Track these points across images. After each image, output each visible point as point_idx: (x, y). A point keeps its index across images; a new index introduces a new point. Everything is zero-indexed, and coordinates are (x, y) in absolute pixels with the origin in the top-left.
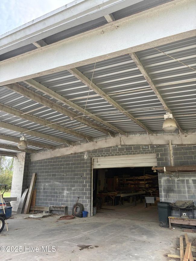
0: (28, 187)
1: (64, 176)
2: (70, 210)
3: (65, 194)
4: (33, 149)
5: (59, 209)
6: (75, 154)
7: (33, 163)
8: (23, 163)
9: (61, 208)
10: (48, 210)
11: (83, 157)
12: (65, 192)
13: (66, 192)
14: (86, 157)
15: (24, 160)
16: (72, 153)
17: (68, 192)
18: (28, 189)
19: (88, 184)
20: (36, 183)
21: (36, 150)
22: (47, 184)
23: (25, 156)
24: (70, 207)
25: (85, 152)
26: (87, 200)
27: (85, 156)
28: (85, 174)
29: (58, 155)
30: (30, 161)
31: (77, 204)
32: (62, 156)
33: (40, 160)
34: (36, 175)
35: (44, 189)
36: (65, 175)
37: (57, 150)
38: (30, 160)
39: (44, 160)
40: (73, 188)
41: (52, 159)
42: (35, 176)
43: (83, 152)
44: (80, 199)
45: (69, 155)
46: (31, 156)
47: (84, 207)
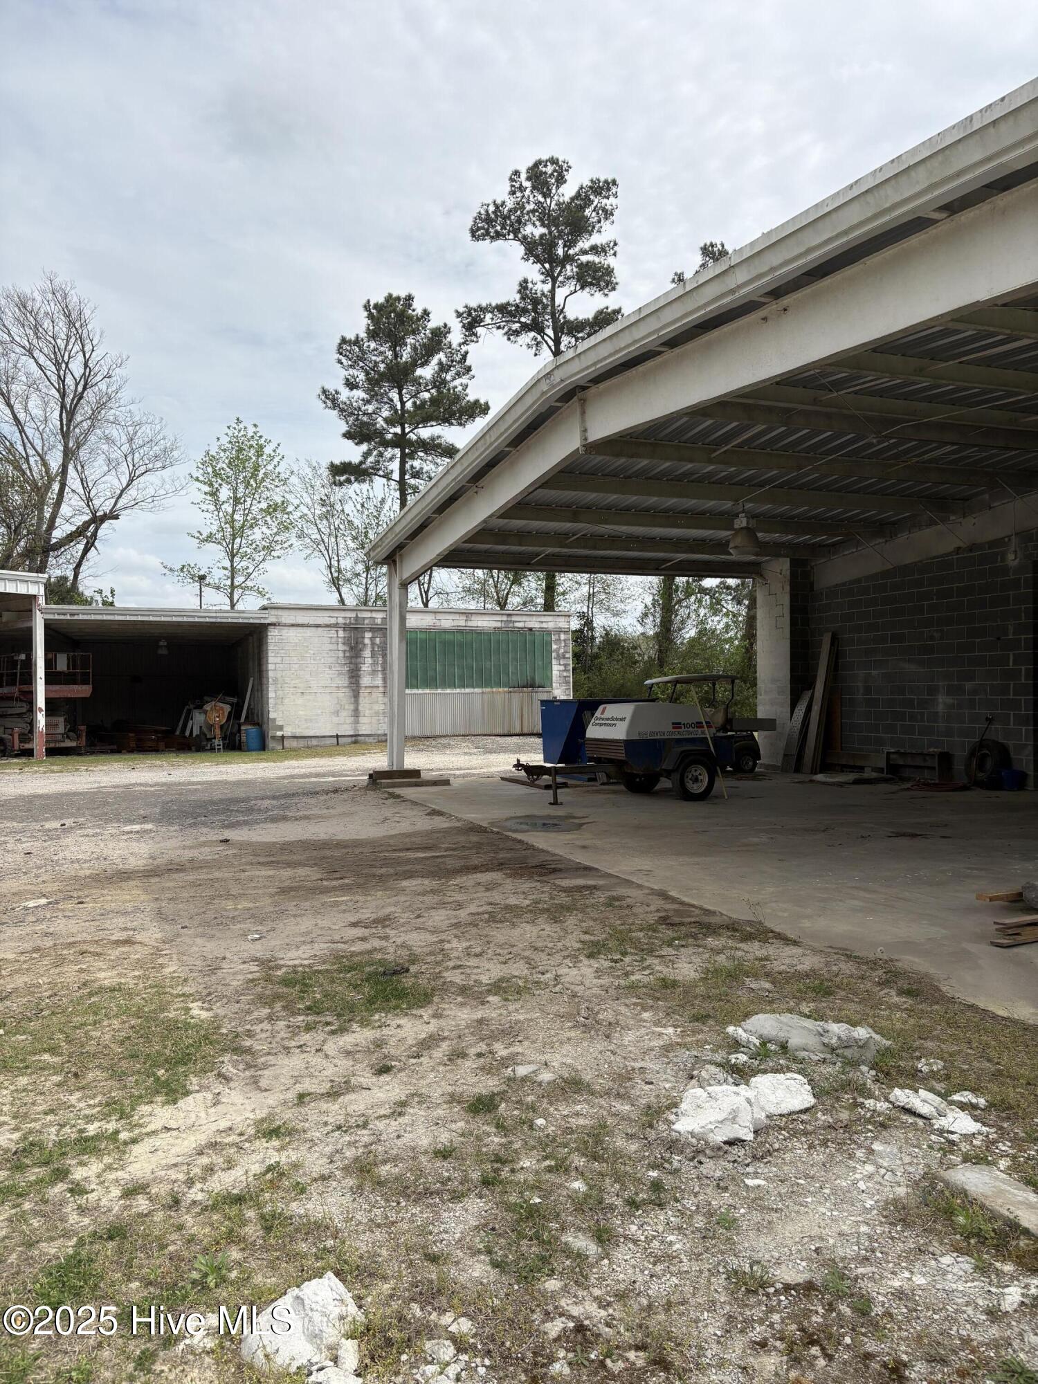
0: (811, 685)
1: (932, 638)
2: (959, 766)
3: (940, 708)
4: (813, 544)
5: (919, 762)
6: (971, 551)
7: (822, 594)
8: (786, 600)
9: (927, 758)
10: (882, 763)
11: (1003, 559)
12: (940, 700)
13: (942, 701)
14: (1012, 560)
15: (788, 588)
16: (959, 548)
17: (952, 701)
18: (809, 693)
19: (1023, 668)
20: (836, 668)
21: (828, 545)
22: (874, 673)
23: (788, 573)
24: (960, 755)
25: (1009, 537)
26: (1024, 728)
27: (1011, 556)
28: (1011, 630)
29: (909, 558)
30: (812, 589)
31: (982, 744)
32: (920, 561)
33: (844, 584)
34: (835, 639)
35: (868, 690)
36: (935, 634)
37: (903, 538)
38: (812, 584)
39: (858, 581)
40: (968, 685)
41: (885, 574)
42: (832, 644)
43: (1003, 538)
44: (996, 726)
45: (950, 554)
46: (812, 568)
47: (1012, 755)
